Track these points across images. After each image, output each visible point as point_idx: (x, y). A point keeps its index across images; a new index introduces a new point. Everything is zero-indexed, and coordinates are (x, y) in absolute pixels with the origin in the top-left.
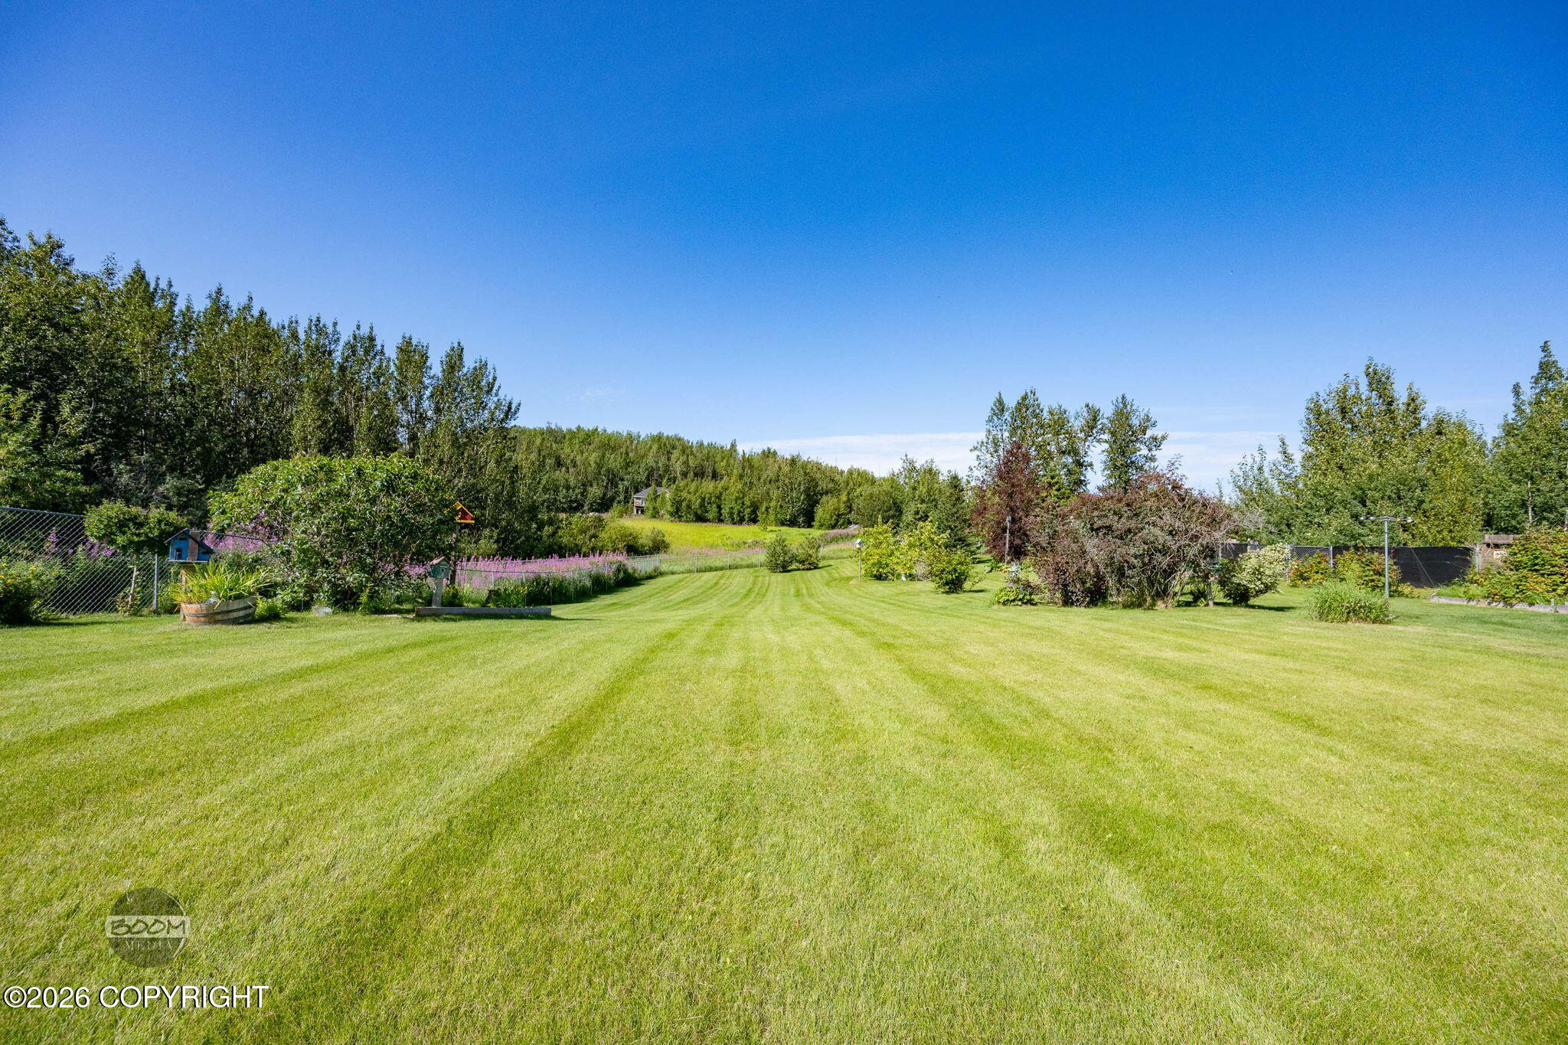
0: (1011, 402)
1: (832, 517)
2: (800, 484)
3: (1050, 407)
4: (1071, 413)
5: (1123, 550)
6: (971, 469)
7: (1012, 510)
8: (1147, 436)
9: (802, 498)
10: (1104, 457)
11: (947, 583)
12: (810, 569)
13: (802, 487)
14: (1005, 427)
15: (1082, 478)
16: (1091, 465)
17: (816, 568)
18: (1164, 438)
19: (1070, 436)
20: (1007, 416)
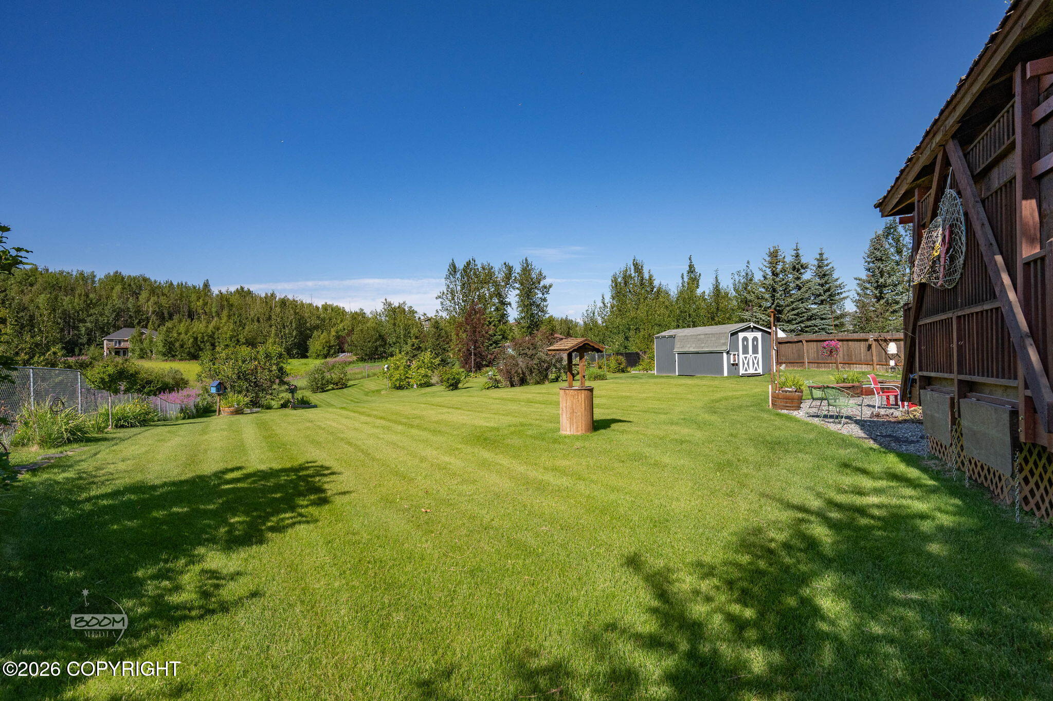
0: (460, 265)
1: (324, 348)
2: (291, 323)
3: (482, 264)
4: (496, 269)
5: (531, 362)
6: (438, 312)
7: (476, 342)
8: (541, 286)
9: (294, 334)
10: (517, 299)
11: (451, 385)
12: (343, 388)
13: (294, 325)
14: (457, 283)
15: (505, 312)
16: (510, 304)
17: (346, 387)
18: (550, 286)
19: (497, 285)
20: (458, 275)
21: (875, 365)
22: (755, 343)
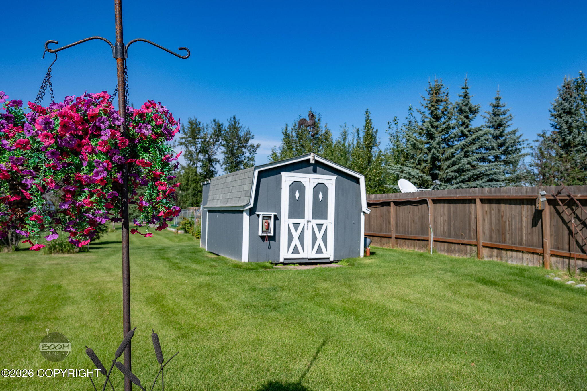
8: (248, 144)
21: (547, 256)
22: (321, 196)
